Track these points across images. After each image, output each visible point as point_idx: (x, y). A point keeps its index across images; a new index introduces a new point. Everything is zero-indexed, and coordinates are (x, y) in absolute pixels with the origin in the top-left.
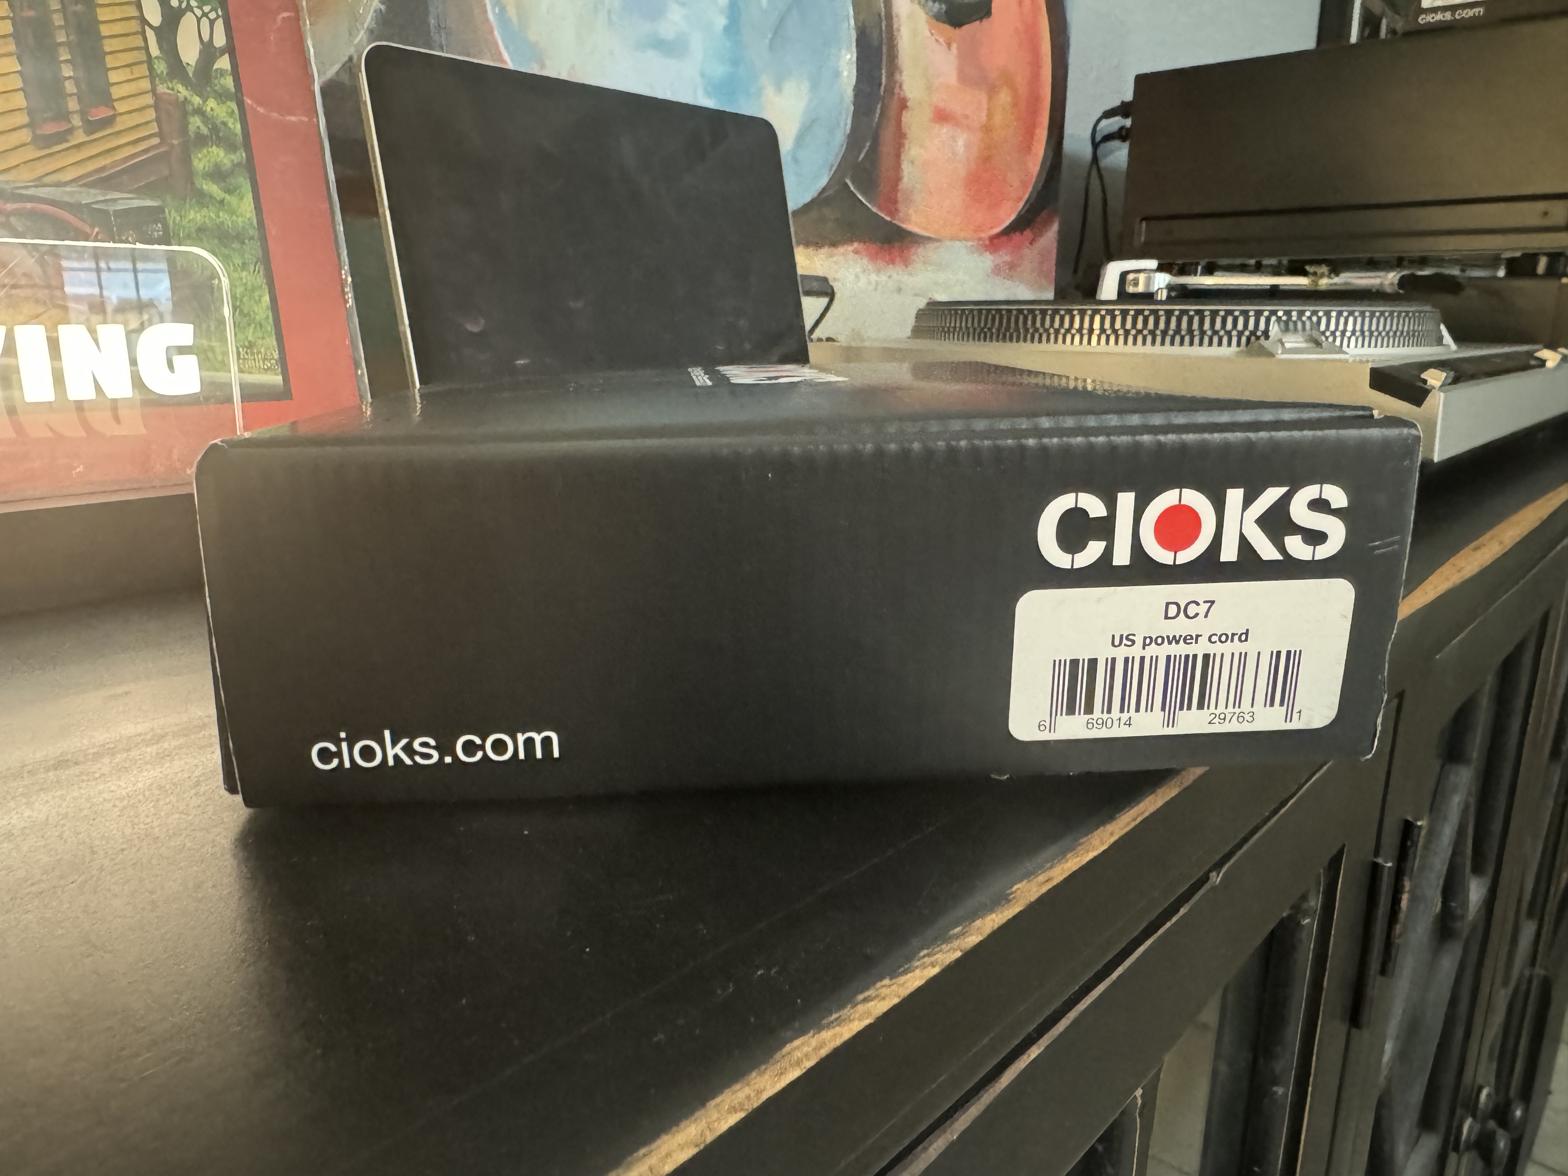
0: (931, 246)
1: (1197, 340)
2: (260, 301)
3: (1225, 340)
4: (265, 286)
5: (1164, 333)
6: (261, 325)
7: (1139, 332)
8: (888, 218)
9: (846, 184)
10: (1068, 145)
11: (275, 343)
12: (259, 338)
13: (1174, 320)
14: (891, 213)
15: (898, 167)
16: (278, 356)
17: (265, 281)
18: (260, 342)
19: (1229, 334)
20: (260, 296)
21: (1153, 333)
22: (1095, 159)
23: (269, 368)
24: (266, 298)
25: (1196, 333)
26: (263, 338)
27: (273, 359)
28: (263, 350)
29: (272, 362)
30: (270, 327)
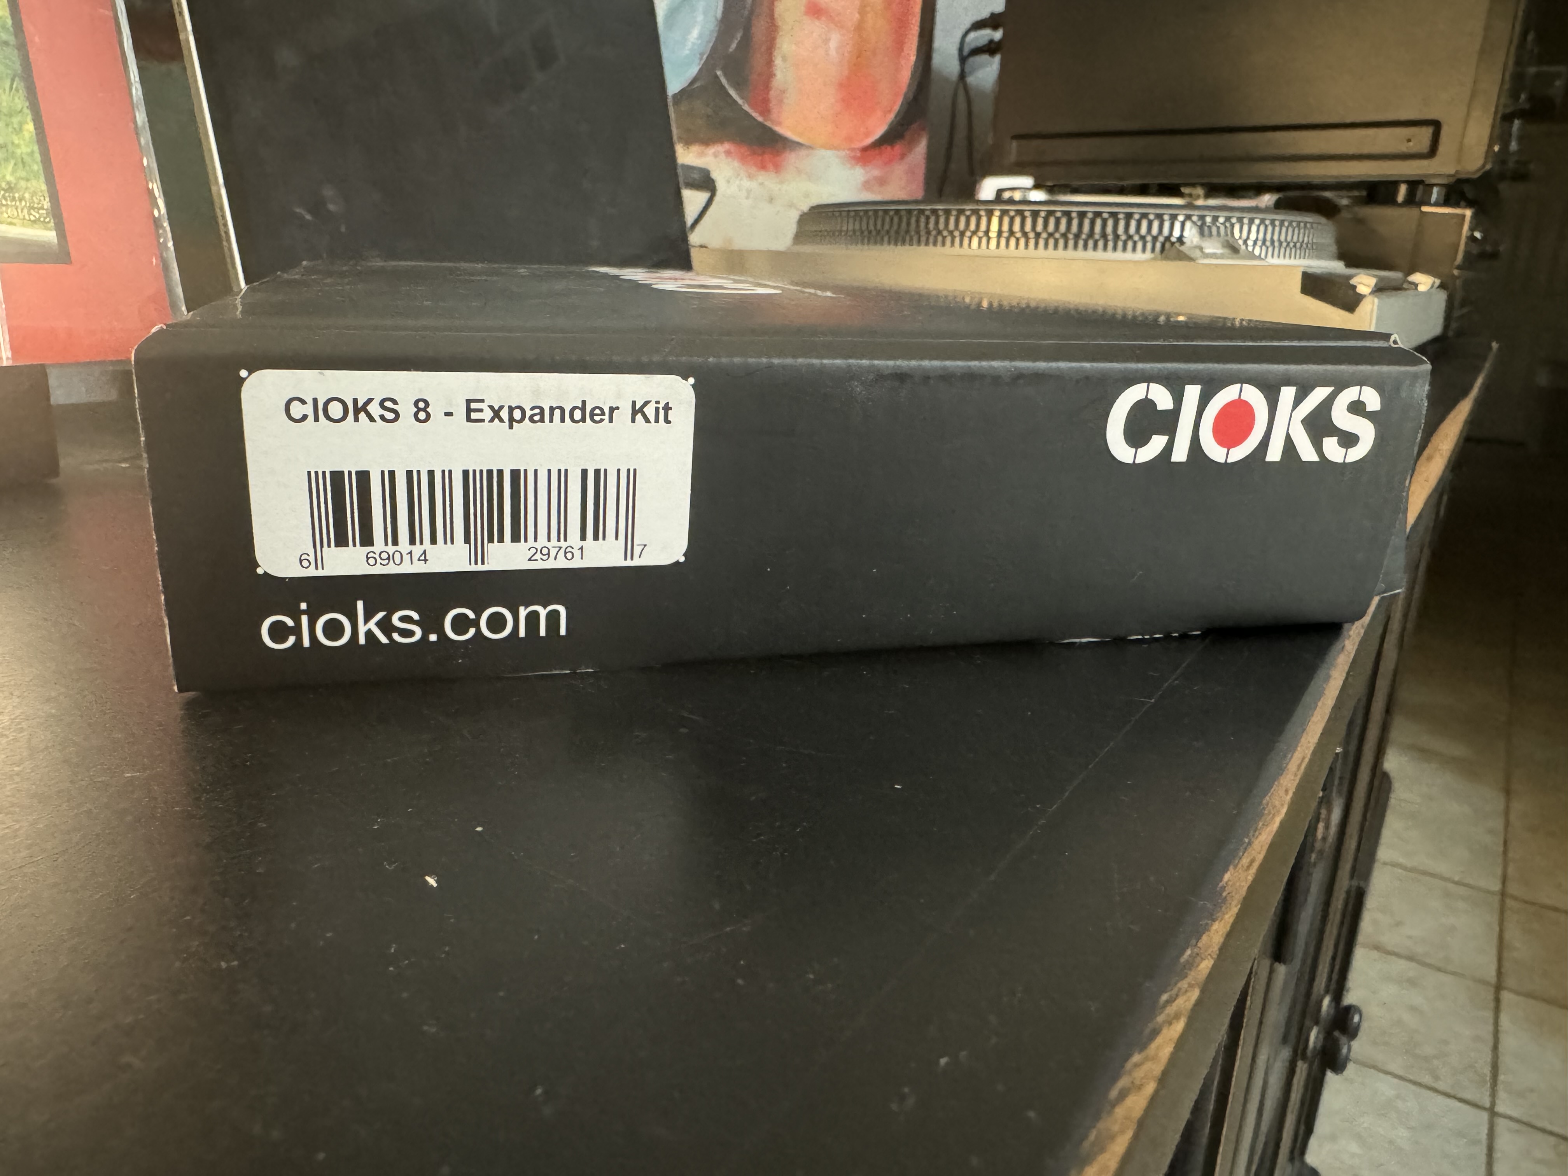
0: (803, 152)
2: (21, 129)
4: (27, 111)
6: (23, 163)
8: (760, 119)
9: (717, 77)
10: (937, 60)
11: (44, 187)
12: (22, 179)
14: (762, 114)
15: (770, 63)
16: (49, 204)
17: (27, 104)
18: (23, 184)
19: (1143, 238)
20: (21, 124)
22: (962, 76)
23: (34, 222)
24: (30, 127)
26: (28, 180)
27: (42, 208)
28: (27, 195)
29: (41, 211)
30: (37, 167)
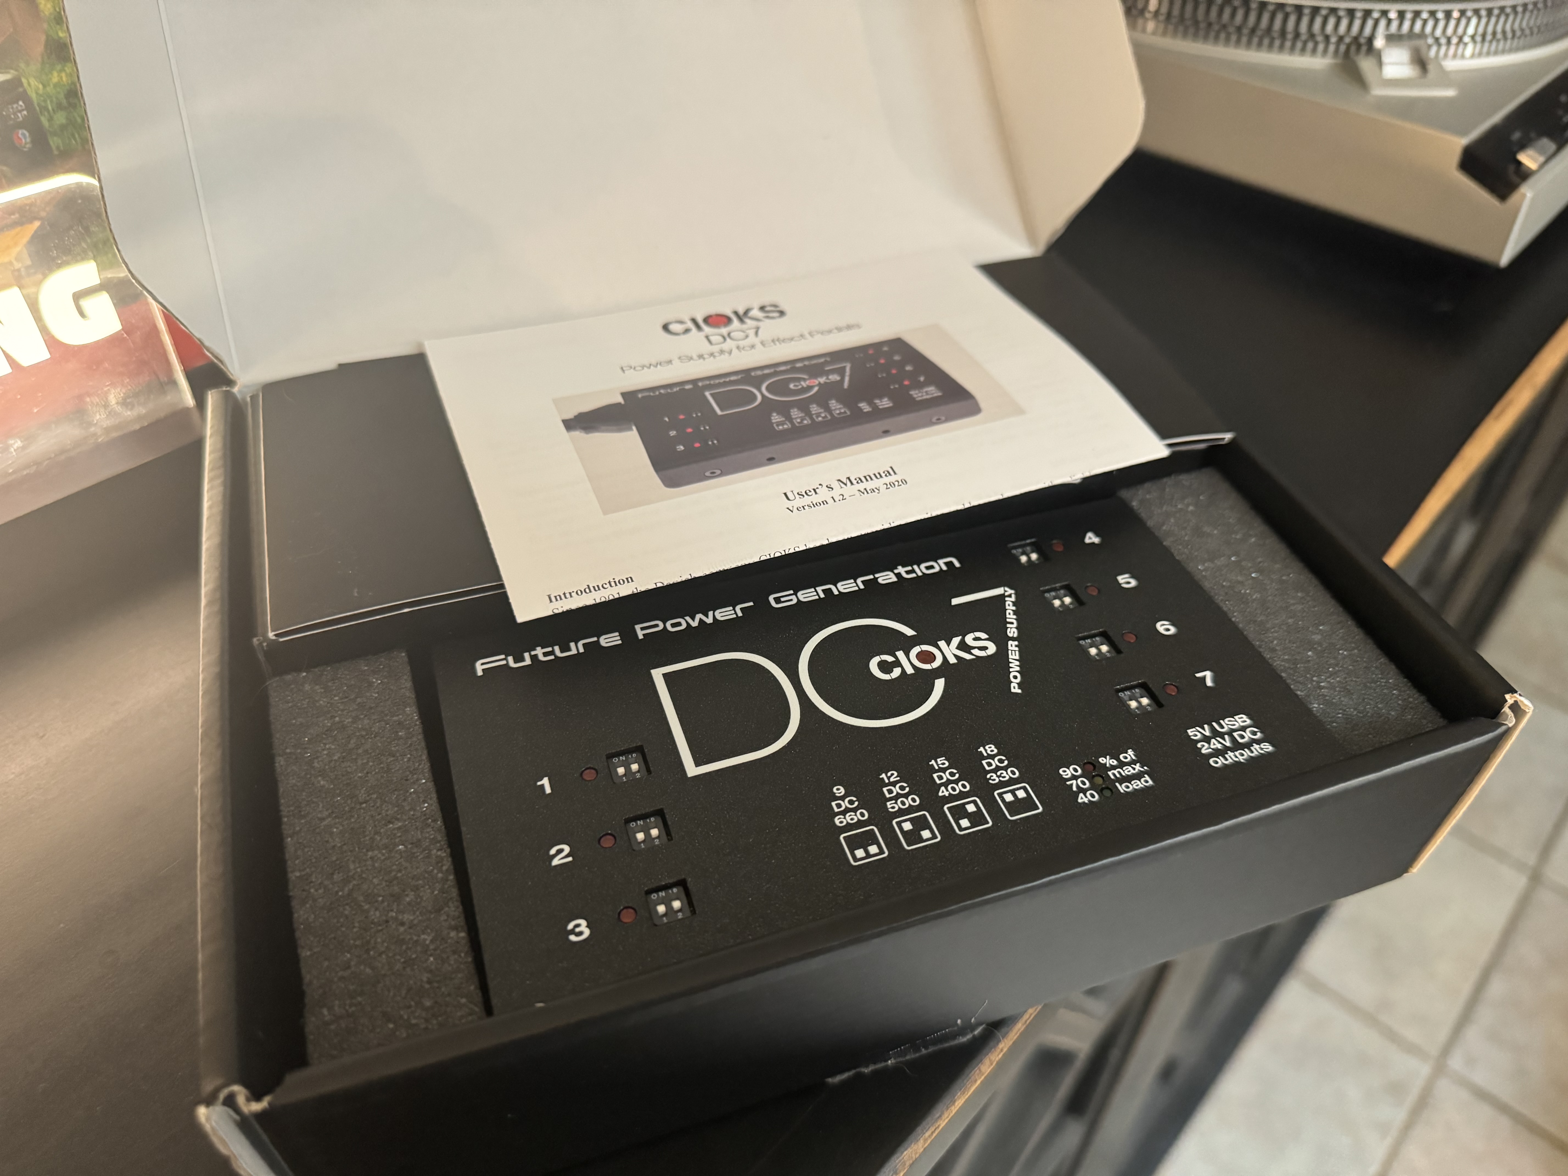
1: (1288, 44)
3: (1321, 47)
5: (1253, 31)
7: (1224, 27)
13: (1266, 17)
19: (1326, 38)
21: (1239, 29)
25: (1290, 36)
